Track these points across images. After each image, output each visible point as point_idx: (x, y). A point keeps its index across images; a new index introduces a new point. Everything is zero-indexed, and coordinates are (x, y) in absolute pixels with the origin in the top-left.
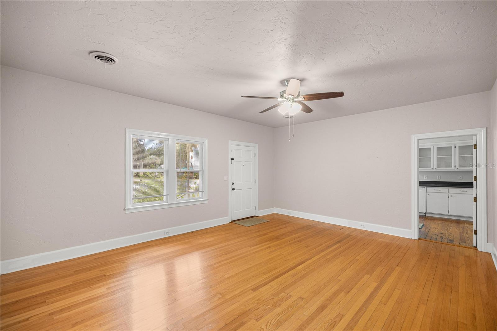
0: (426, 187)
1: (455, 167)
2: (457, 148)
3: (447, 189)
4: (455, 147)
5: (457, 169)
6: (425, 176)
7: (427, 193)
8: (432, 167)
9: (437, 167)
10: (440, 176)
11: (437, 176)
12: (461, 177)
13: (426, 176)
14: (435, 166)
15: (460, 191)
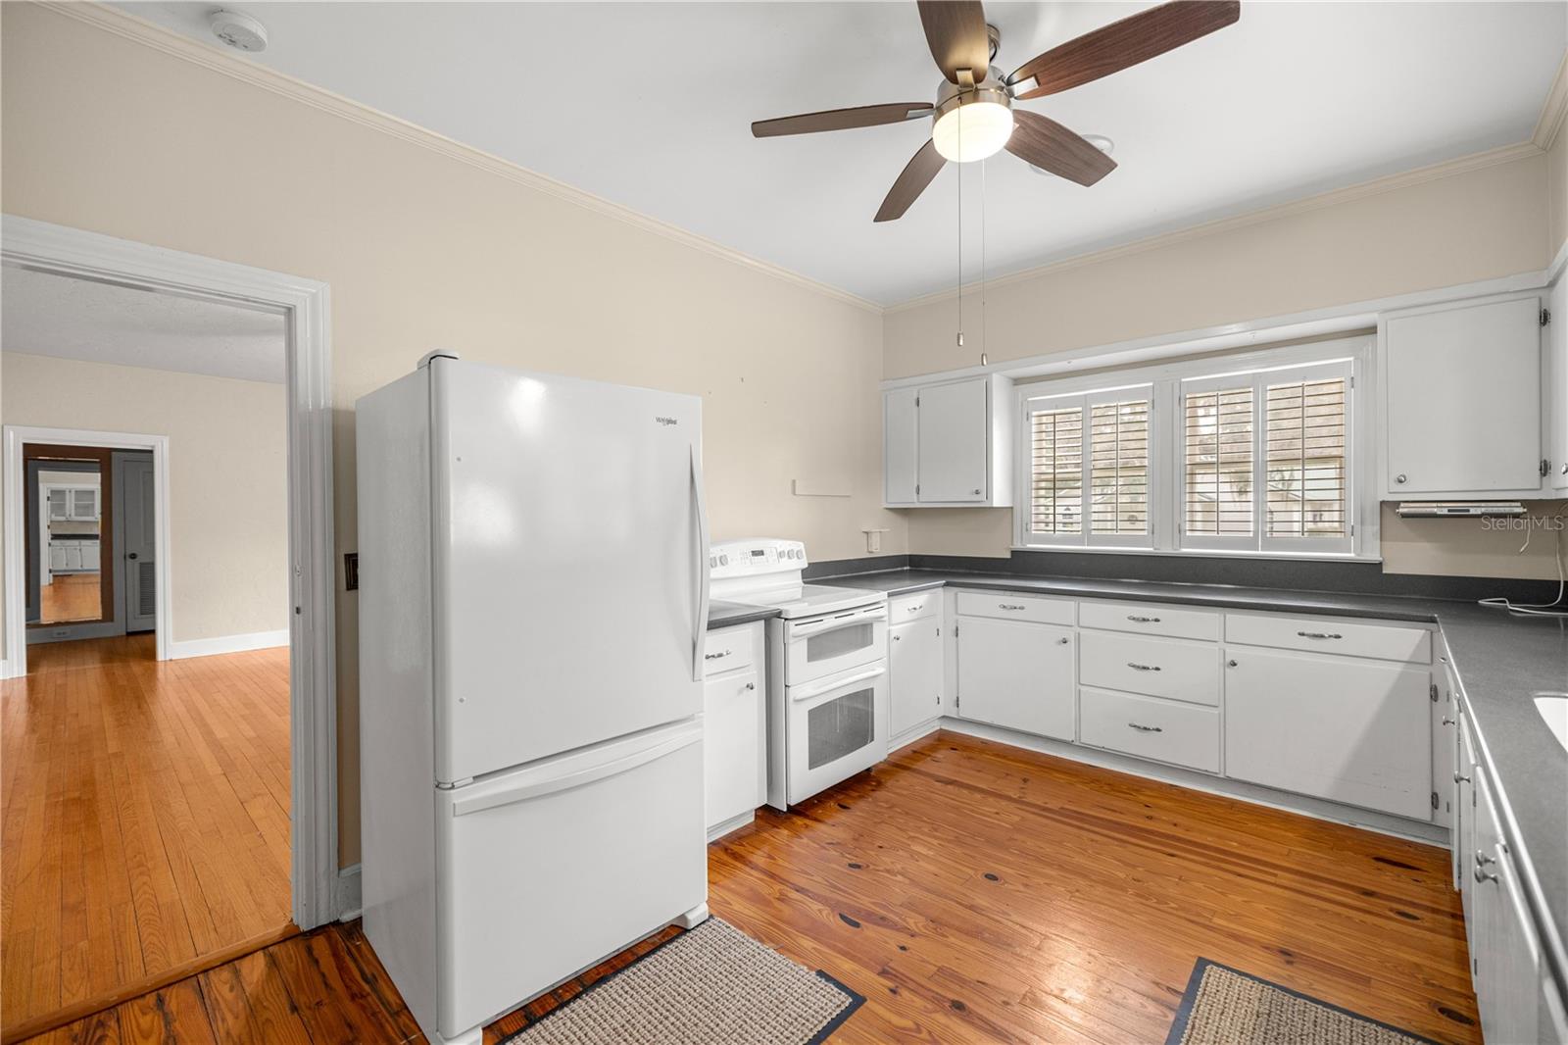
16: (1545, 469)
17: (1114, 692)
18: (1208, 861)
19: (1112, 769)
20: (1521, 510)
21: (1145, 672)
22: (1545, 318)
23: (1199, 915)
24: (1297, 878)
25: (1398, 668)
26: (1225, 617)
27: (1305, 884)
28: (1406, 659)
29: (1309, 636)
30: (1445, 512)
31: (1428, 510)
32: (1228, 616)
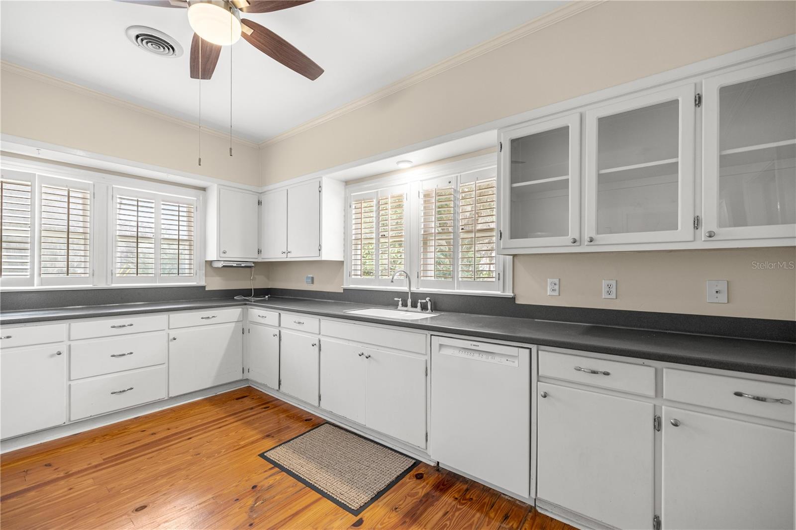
0: (534, 348)
1: (697, 223)
2: (712, 102)
3: (652, 371)
4: (698, 101)
5: (711, 235)
6: (549, 281)
7: (543, 387)
8: (573, 233)
9: (598, 233)
10: (614, 283)
11: (604, 283)
12: (723, 286)
13: (557, 281)
14: (589, 231)
15: (738, 394)
16: (259, 252)
17: (100, 377)
18: (204, 431)
19: (92, 429)
20: (253, 265)
21: (123, 358)
22: (260, 203)
23: (235, 446)
24: (233, 417)
25: (233, 325)
26: (169, 316)
27: (240, 416)
28: (236, 321)
29: (205, 318)
30: (235, 265)
31: (231, 265)
32: (171, 316)
